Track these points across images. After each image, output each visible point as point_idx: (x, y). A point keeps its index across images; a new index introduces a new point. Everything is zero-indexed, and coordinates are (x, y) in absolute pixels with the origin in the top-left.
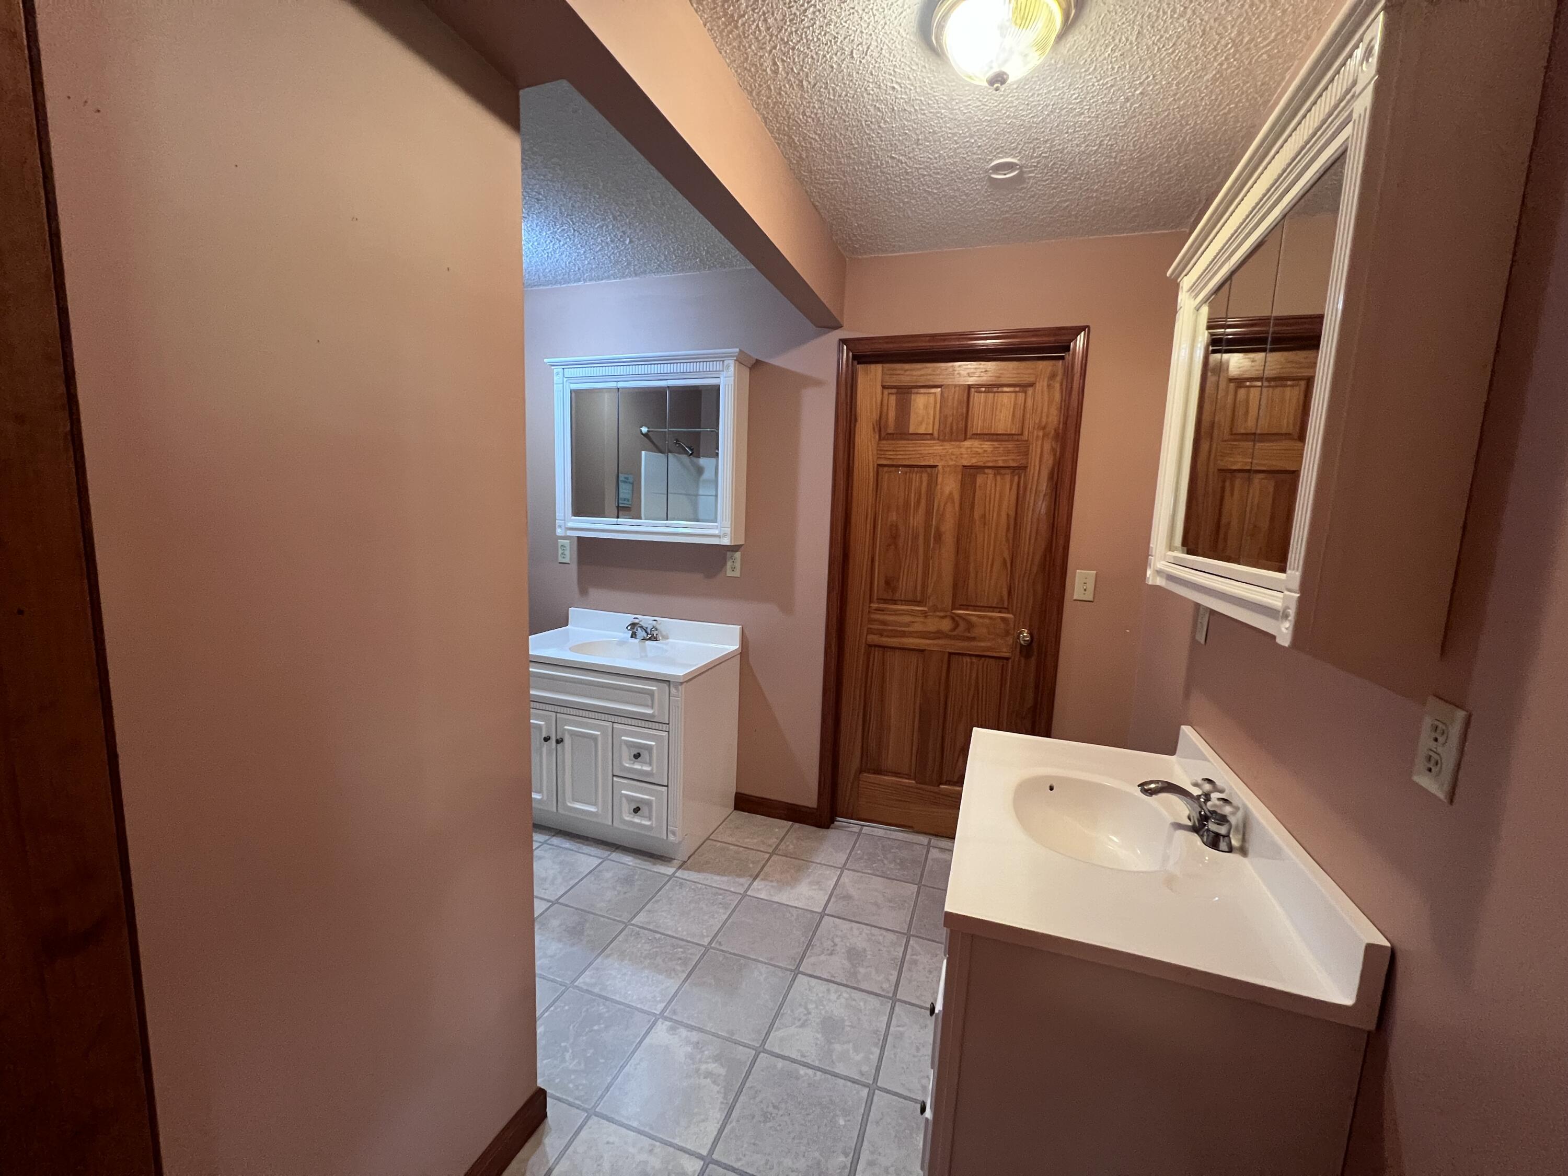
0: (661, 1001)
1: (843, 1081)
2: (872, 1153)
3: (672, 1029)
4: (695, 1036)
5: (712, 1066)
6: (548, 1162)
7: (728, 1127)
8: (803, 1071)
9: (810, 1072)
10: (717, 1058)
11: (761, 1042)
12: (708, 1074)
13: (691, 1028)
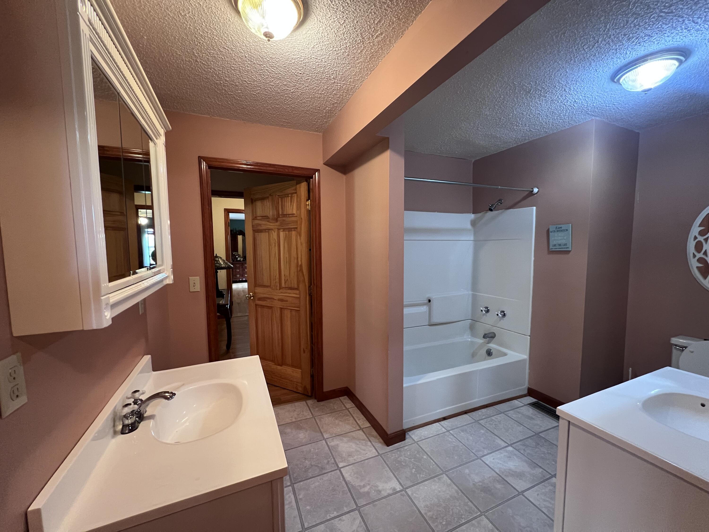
0: (412, 494)
1: (317, 523)
2: (292, 506)
3: (394, 489)
4: (384, 494)
5: (366, 489)
6: (373, 442)
7: (342, 478)
8: (335, 514)
9: (332, 516)
10: (368, 493)
11: (361, 511)
12: (364, 486)
13: (389, 495)
